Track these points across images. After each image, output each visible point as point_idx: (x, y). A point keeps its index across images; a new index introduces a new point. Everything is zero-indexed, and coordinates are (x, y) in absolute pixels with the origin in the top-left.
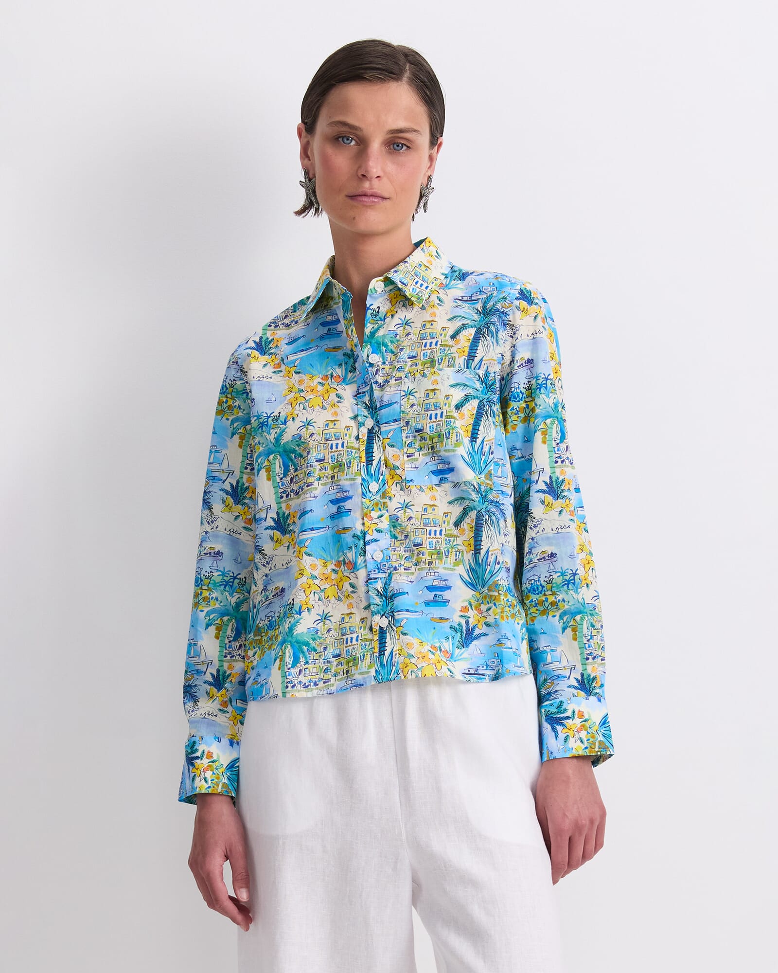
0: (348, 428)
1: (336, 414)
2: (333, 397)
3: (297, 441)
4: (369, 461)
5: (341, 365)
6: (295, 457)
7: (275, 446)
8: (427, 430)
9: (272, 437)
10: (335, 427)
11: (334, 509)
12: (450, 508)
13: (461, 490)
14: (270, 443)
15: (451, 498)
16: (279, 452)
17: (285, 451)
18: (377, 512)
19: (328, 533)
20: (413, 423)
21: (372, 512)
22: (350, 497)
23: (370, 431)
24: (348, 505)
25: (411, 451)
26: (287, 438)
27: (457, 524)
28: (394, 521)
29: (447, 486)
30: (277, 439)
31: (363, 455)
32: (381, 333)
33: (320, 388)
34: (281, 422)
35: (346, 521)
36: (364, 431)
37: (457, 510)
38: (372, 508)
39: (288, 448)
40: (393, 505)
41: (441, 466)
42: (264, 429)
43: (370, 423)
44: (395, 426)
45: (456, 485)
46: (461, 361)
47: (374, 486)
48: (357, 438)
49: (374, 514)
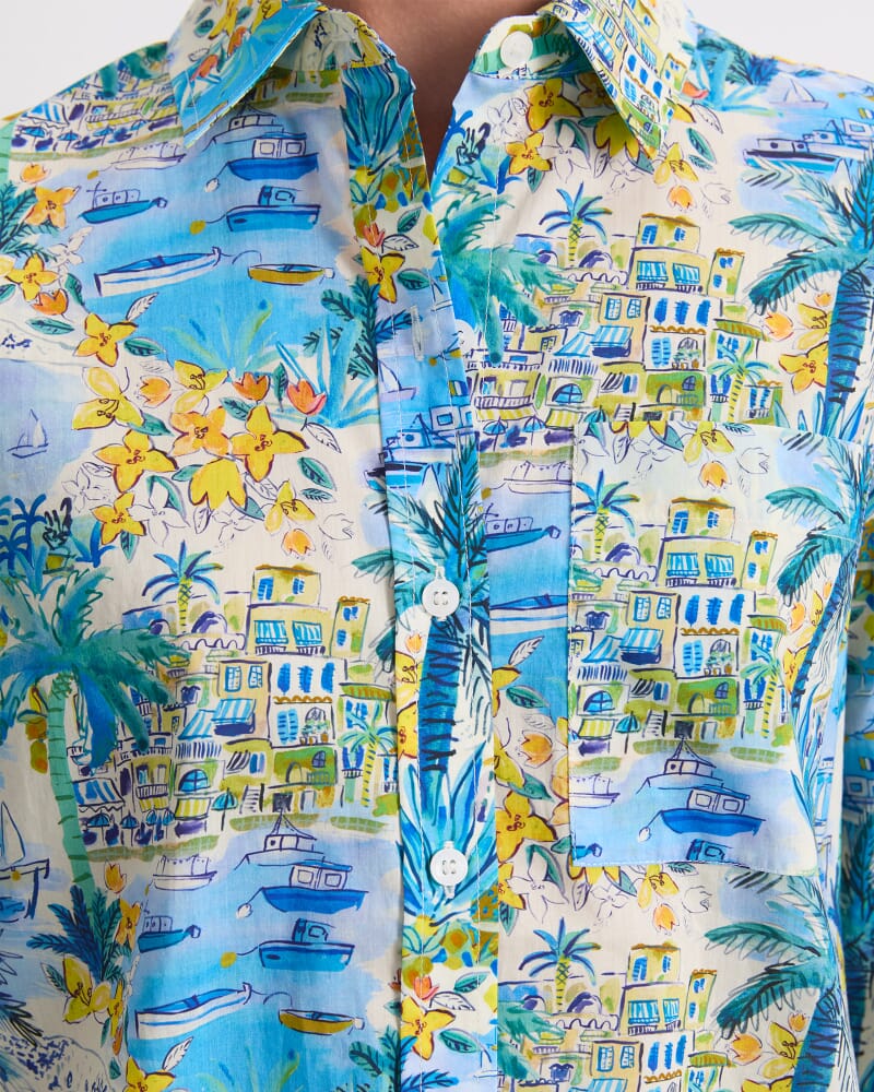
0: (349, 607)
1: (300, 542)
2: (287, 470)
3: (142, 638)
4: (434, 756)
5: (314, 340)
6: (135, 695)
7: (60, 643)
8: (673, 656)
9: (48, 605)
10: (299, 598)
11: (279, 925)
12: (716, 956)
13: (772, 904)
14: (40, 627)
15: (724, 921)
16: (75, 668)
17: (97, 667)
18: (454, 967)
19: (250, 1011)
20: (619, 625)
21: (435, 964)
22: (354, 898)
23: (444, 632)
24: (343, 925)
25: (596, 728)
26: (103, 617)
27: (731, 1018)
28: (519, 1008)
29: (713, 874)
30: (71, 617)
31: (410, 723)
32: (487, 237)
33: (231, 424)
34: (80, 547)
35: (328, 990)
36: (416, 627)
37: (739, 969)
38: (436, 953)
39: (107, 658)
40: (518, 940)
41: (701, 800)
42: (18, 568)
43: (443, 598)
44: (543, 622)
45: (752, 879)
46: (804, 402)
47: (450, 866)
48: (387, 650)
49: (444, 976)
